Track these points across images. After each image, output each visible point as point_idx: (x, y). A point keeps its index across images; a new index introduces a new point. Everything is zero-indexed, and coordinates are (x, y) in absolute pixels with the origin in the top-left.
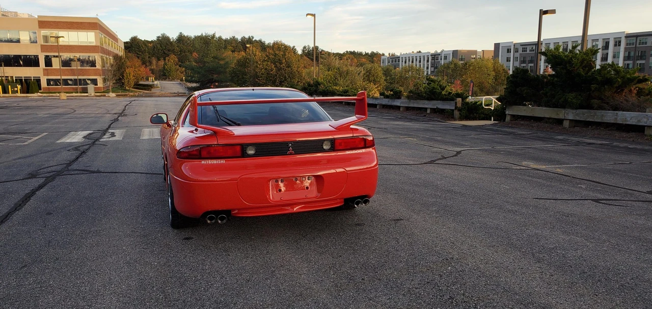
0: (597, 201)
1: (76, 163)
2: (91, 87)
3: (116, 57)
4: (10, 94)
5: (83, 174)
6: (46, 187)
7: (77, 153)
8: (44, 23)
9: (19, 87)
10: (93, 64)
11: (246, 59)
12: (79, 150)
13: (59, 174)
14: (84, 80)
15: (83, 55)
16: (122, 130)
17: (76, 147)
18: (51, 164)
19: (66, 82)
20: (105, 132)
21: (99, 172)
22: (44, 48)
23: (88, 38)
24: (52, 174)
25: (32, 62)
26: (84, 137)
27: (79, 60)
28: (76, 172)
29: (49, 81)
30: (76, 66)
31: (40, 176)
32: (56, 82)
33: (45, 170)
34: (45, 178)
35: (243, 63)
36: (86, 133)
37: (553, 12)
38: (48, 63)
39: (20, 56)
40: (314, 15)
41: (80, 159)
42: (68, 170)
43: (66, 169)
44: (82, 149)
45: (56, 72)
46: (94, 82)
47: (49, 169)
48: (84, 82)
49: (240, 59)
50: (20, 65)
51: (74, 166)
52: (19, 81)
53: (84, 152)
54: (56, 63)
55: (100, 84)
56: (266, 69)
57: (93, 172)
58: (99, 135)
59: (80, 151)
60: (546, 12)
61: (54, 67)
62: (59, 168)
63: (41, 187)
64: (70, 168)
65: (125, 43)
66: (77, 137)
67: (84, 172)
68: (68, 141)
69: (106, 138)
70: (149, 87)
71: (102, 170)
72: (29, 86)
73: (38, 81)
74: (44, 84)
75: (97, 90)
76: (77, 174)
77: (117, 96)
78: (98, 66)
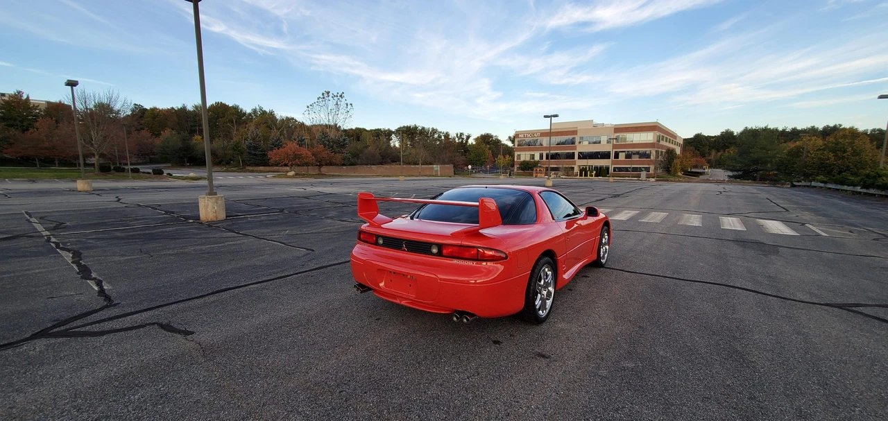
2: (643, 174)
3: (670, 152)
4: (583, 177)
8: (618, 129)
9: (594, 172)
10: (648, 156)
11: (799, 148)
15: (641, 150)
19: (626, 169)
22: (615, 146)
23: (648, 137)
25: (606, 155)
27: (638, 153)
29: (615, 169)
30: (636, 158)
32: (620, 169)
35: (796, 152)
38: (617, 156)
39: (599, 152)
45: (622, 162)
46: (647, 170)
48: (640, 169)
49: (792, 149)
50: (598, 158)
52: (596, 168)
54: (622, 156)
55: (651, 171)
61: (620, 159)
65: (684, 140)
70: (697, 174)
72: (602, 172)
73: (608, 168)
74: (611, 170)
75: (648, 176)
77: (657, 181)
78: (652, 158)
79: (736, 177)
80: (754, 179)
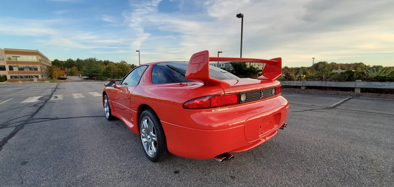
0: (310, 110)
1: (37, 114)
2: (35, 79)
3: (48, 66)
5: (45, 121)
6: (17, 134)
7: (37, 108)
8: (7, 52)
10: (36, 69)
11: (109, 67)
12: (37, 106)
13: (26, 122)
14: (32, 76)
16: (61, 95)
17: (35, 105)
18: (19, 116)
19: (21, 77)
20: (51, 96)
21: (57, 119)
22: (8, 63)
23: (34, 58)
24: (20, 123)
26: (38, 99)
27: (28, 68)
28: (40, 120)
29: (11, 77)
30: (26, 70)
31: (11, 126)
32: (16, 77)
33: (15, 121)
34: (15, 127)
35: (108, 69)
36: (39, 97)
37: (222, 52)
38: (11, 68)
40: (139, 51)
41: (40, 111)
42: (33, 119)
43: (32, 119)
44: (39, 105)
45: (16, 73)
46: (37, 77)
47: (18, 120)
51: (37, 116)
53: (41, 107)
54: (16, 69)
55: (40, 77)
56: (118, 71)
57: (54, 119)
58: (47, 98)
59: (39, 107)
60: (220, 52)
61: (14, 70)
62: (25, 118)
63: (12, 135)
64: (34, 118)
65: (52, 62)
66: (34, 100)
67: (46, 120)
68: (29, 102)
69: (53, 99)
70: (64, 79)
71: (59, 117)
73: (5, 77)
74: (9, 77)
75: (38, 80)
76: (42, 121)
77: (50, 82)
78: (39, 70)
79: (87, 79)
80: (94, 79)
